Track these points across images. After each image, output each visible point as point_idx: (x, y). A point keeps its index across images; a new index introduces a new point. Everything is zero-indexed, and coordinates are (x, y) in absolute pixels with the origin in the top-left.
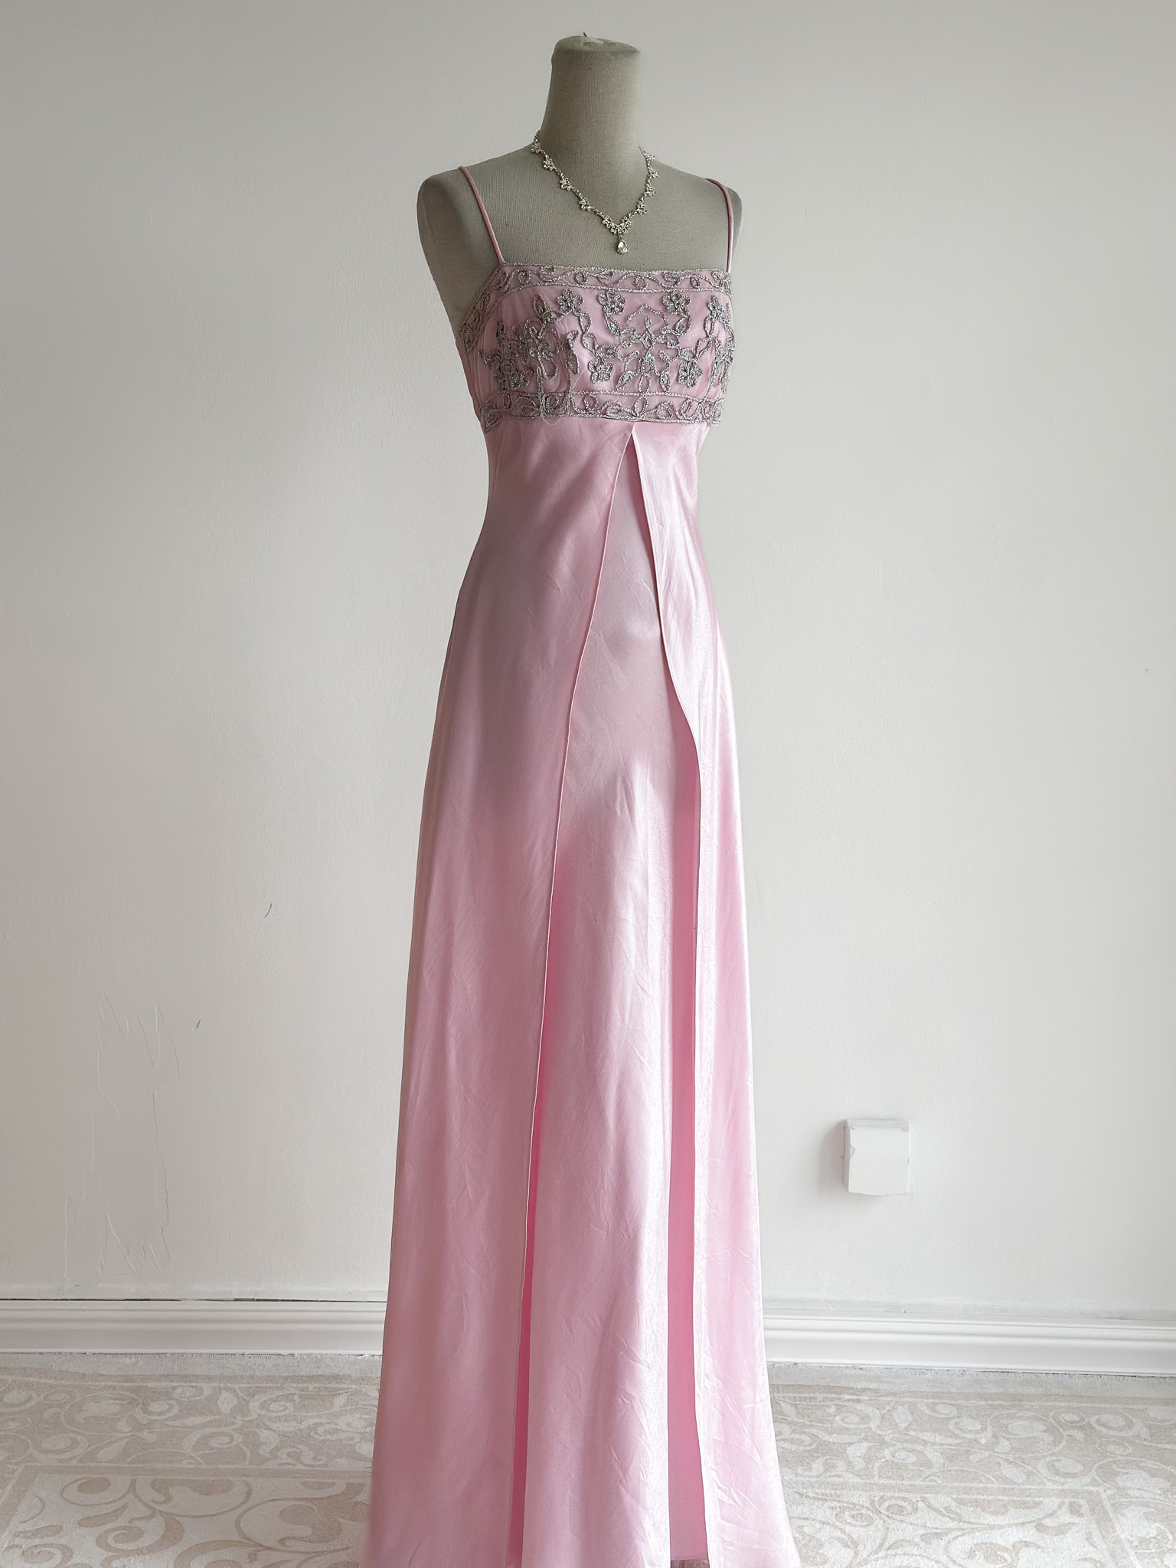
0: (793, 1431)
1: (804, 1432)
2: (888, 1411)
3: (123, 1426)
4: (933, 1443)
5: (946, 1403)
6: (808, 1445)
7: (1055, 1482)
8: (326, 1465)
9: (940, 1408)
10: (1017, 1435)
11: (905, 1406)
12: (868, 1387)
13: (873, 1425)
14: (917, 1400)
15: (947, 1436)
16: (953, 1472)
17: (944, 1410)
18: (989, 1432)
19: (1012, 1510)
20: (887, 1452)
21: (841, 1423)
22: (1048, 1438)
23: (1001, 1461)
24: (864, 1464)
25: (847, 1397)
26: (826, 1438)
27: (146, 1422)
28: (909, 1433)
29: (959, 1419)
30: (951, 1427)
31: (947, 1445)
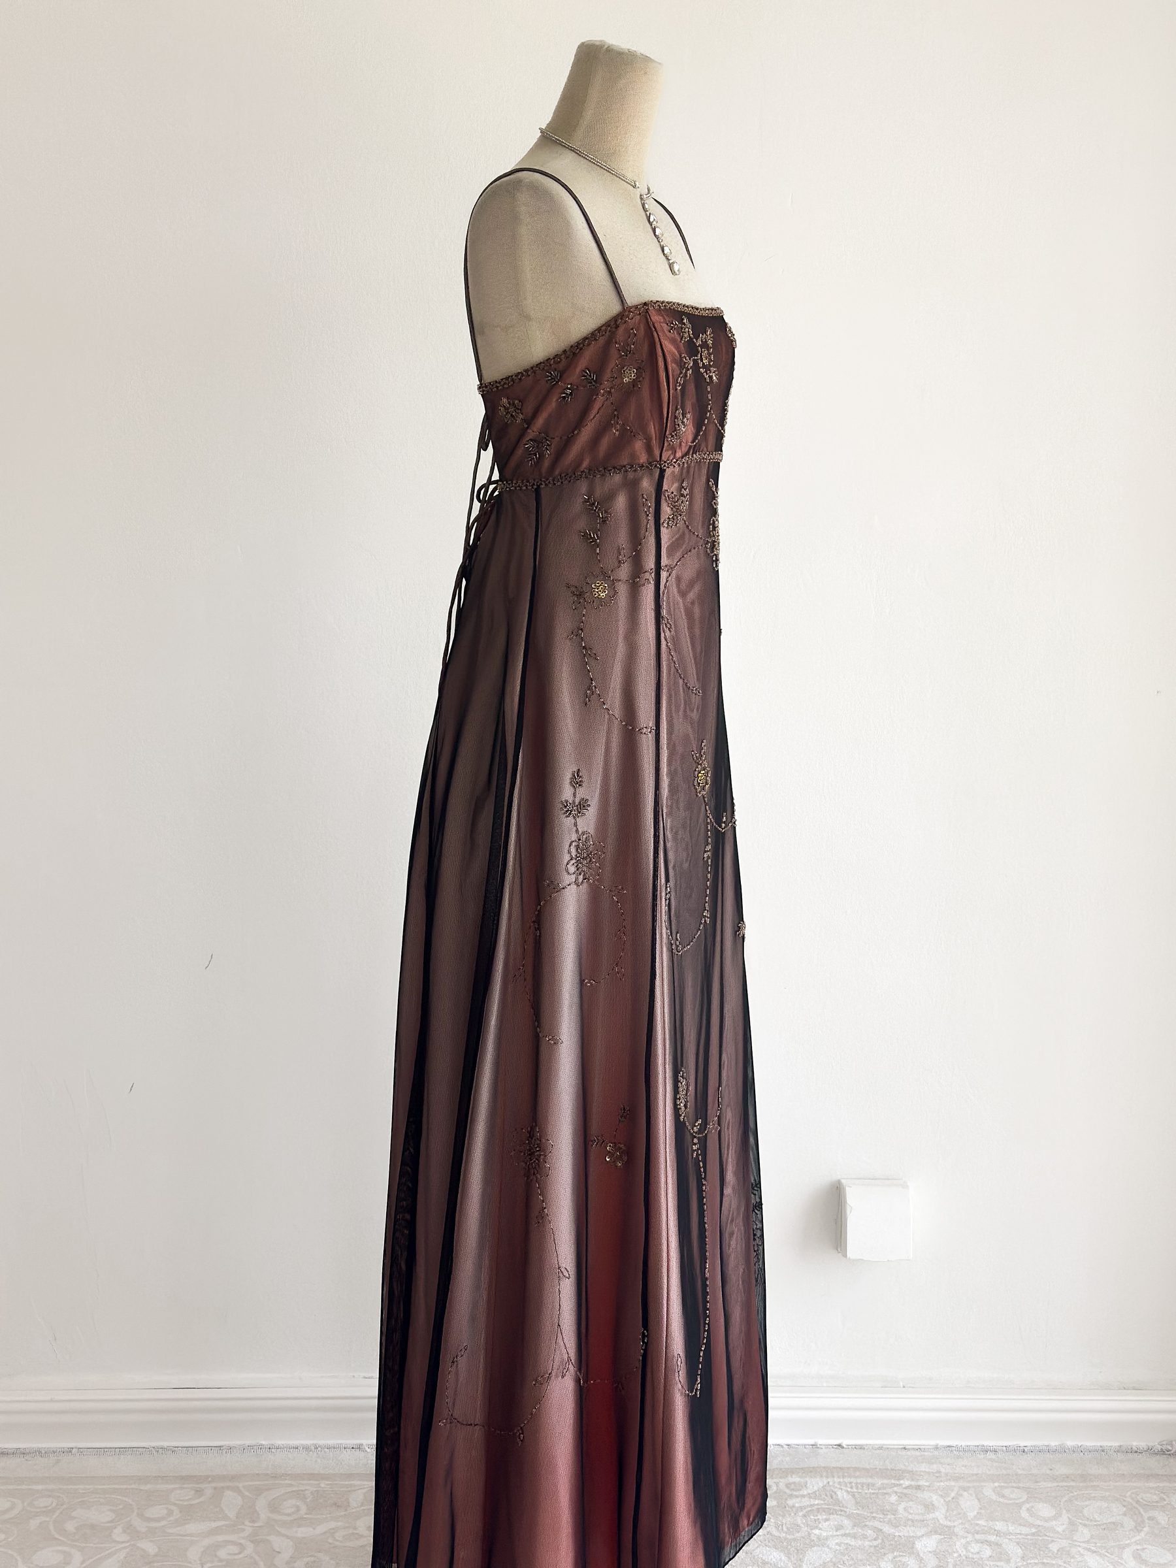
1: (866, 1525)
2: (953, 1499)
3: (118, 1534)
4: (1007, 1534)
5: (1013, 1487)
9: (1007, 1492)
10: (1097, 1521)
11: (970, 1492)
13: (939, 1515)
14: (982, 1484)
15: (1020, 1524)
17: (1012, 1494)
18: (1065, 1516)
20: (958, 1543)
21: (904, 1513)
22: (1129, 1523)
25: (907, 1483)
26: (891, 1531)
27: (144, 1530)
28: (980, 1522)
29: (1030, 1504)
30: (1024, 1514)
31: (1020, 1534)
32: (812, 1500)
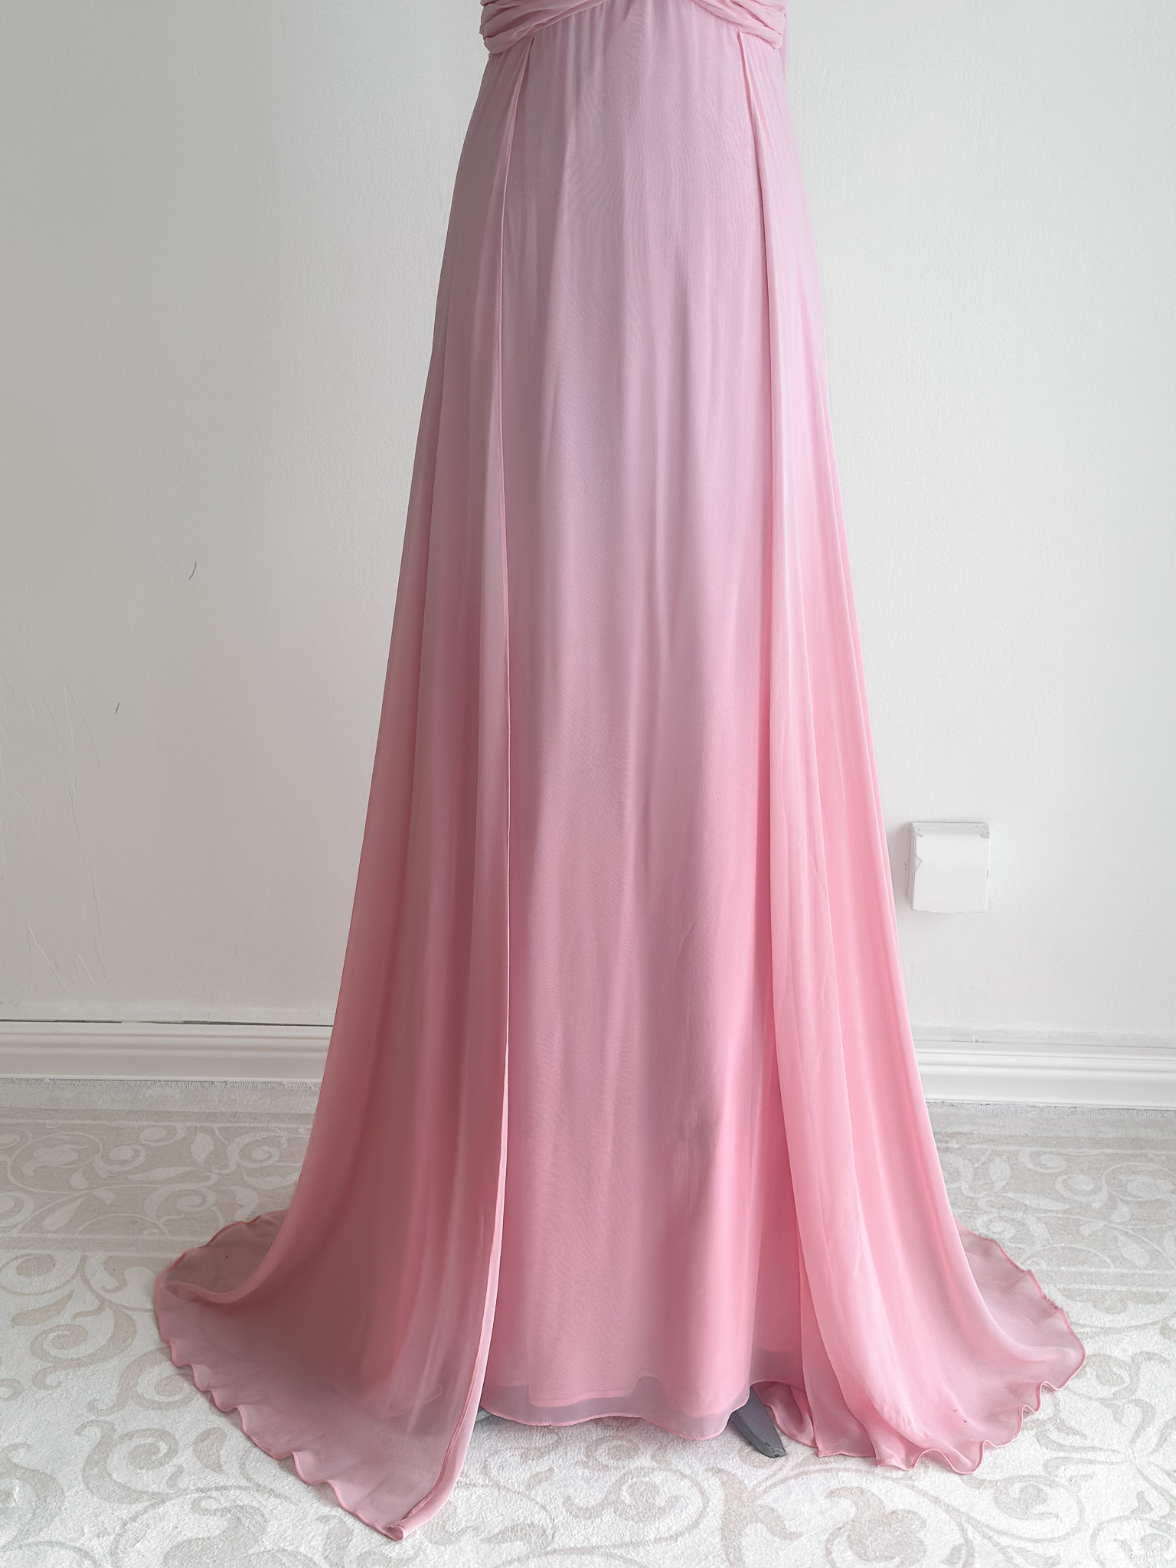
2: (983, 1164)
3: (78, 1180)
4: (1035, 1209)
5: (1053, 1153)
9: (1044, 1159)
10: (1140, 1197)
11: (1003, 1157)
12: (960, 1131)
14: (1018, 1148)
15: (1053, 1199)
17: (1049, 1162)
18: (1105, 1191)
19: (1131, 1306)
23: (1120, 1237)
27: (105, 1175)
28: (1007, 1194)
29: (1068, 1175)
30: (1059, 1186)
31: (1053, 1211)
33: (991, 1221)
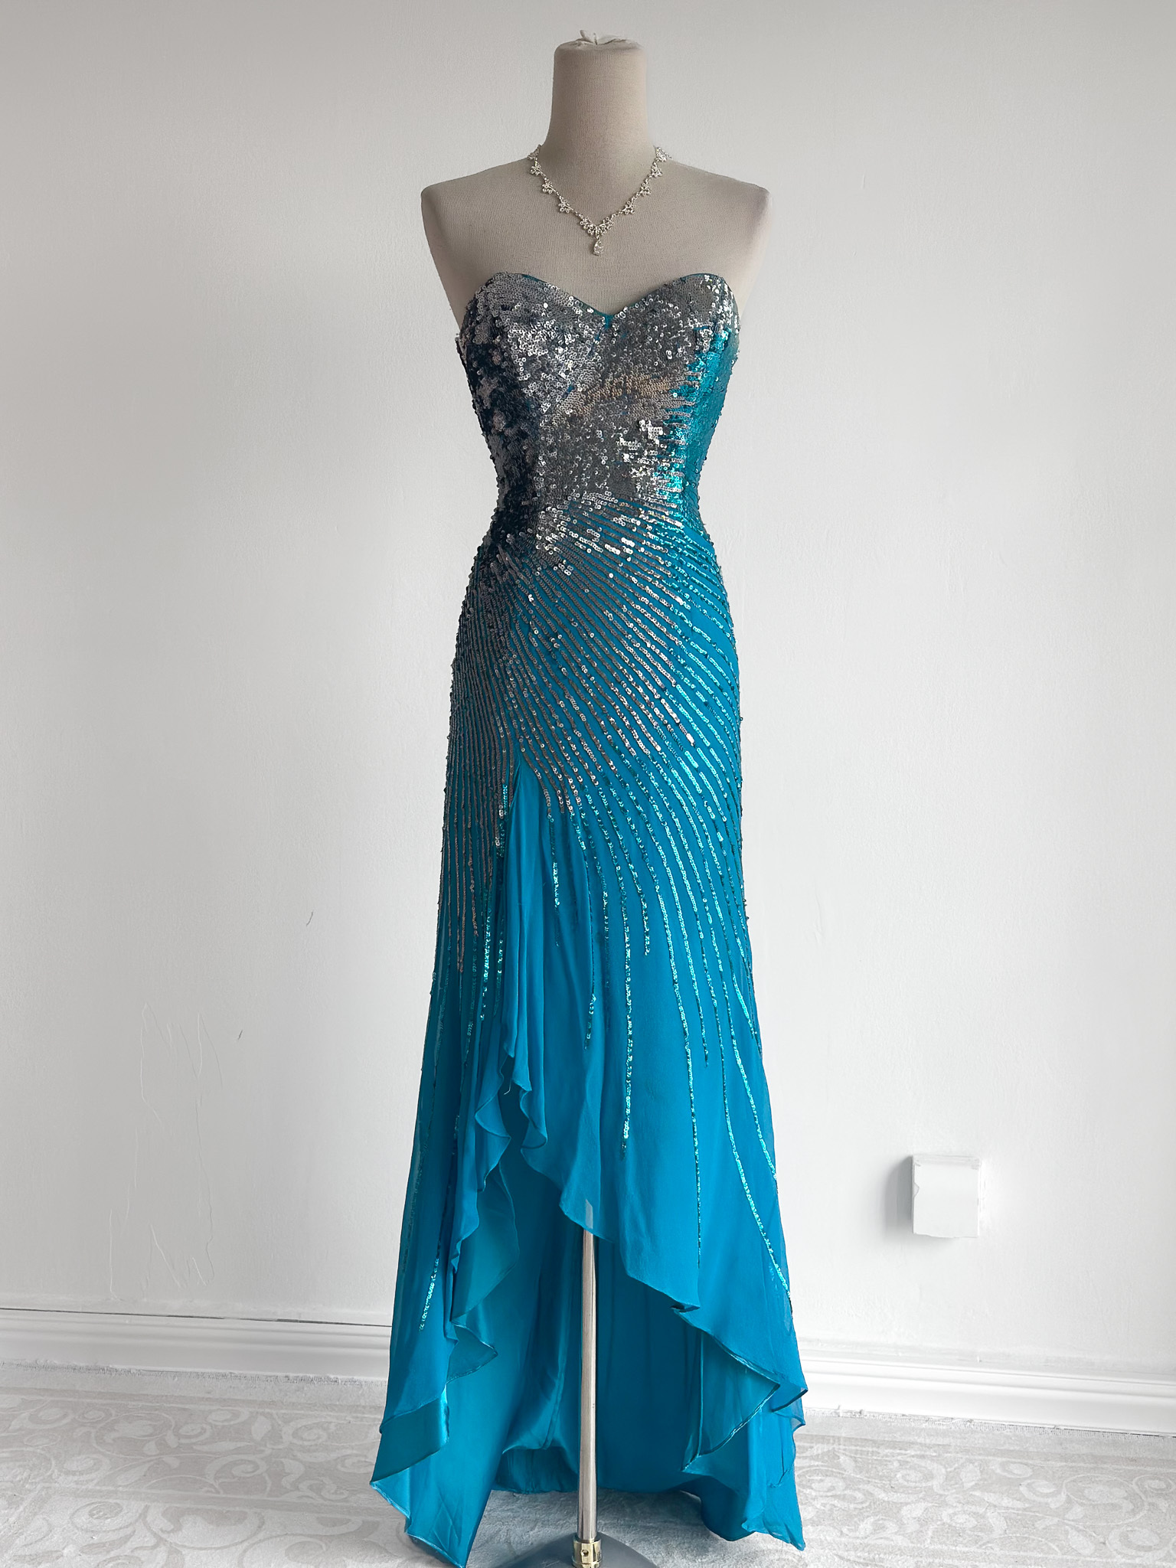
0: (846, 1489)
1: (859, 1489)
2: (955, 1469)
3: (151, 1448)
4: (995, 1506)
5: (1019, 1463)
6: (862, 1503)
7: (1125, 1555)
8: (345, 1500)
9: (1012, 1467)
10: (1094, 1501)
11: (976, 1464)
12: (938, 1443)
13: (935, 1484)
14: (990, 1458)
15: (1015, 1498)
16: (1014, 1540)
17: (1017, 1470)
18: (1064, 1495)
20: (945, 1515)
21: (901, 1481)
22: (1127, 1506)
23: (1070, 1529)
24: (918, 1526)
25: (913, 1454)
26: (882, 1496)
27: (174, 1446)
28: (974, 1493)
29: (1033, 1480)
30: (1023, 1489)
31: (1014, 1509)
32: (812, 1461)
33: (955, 1514)
